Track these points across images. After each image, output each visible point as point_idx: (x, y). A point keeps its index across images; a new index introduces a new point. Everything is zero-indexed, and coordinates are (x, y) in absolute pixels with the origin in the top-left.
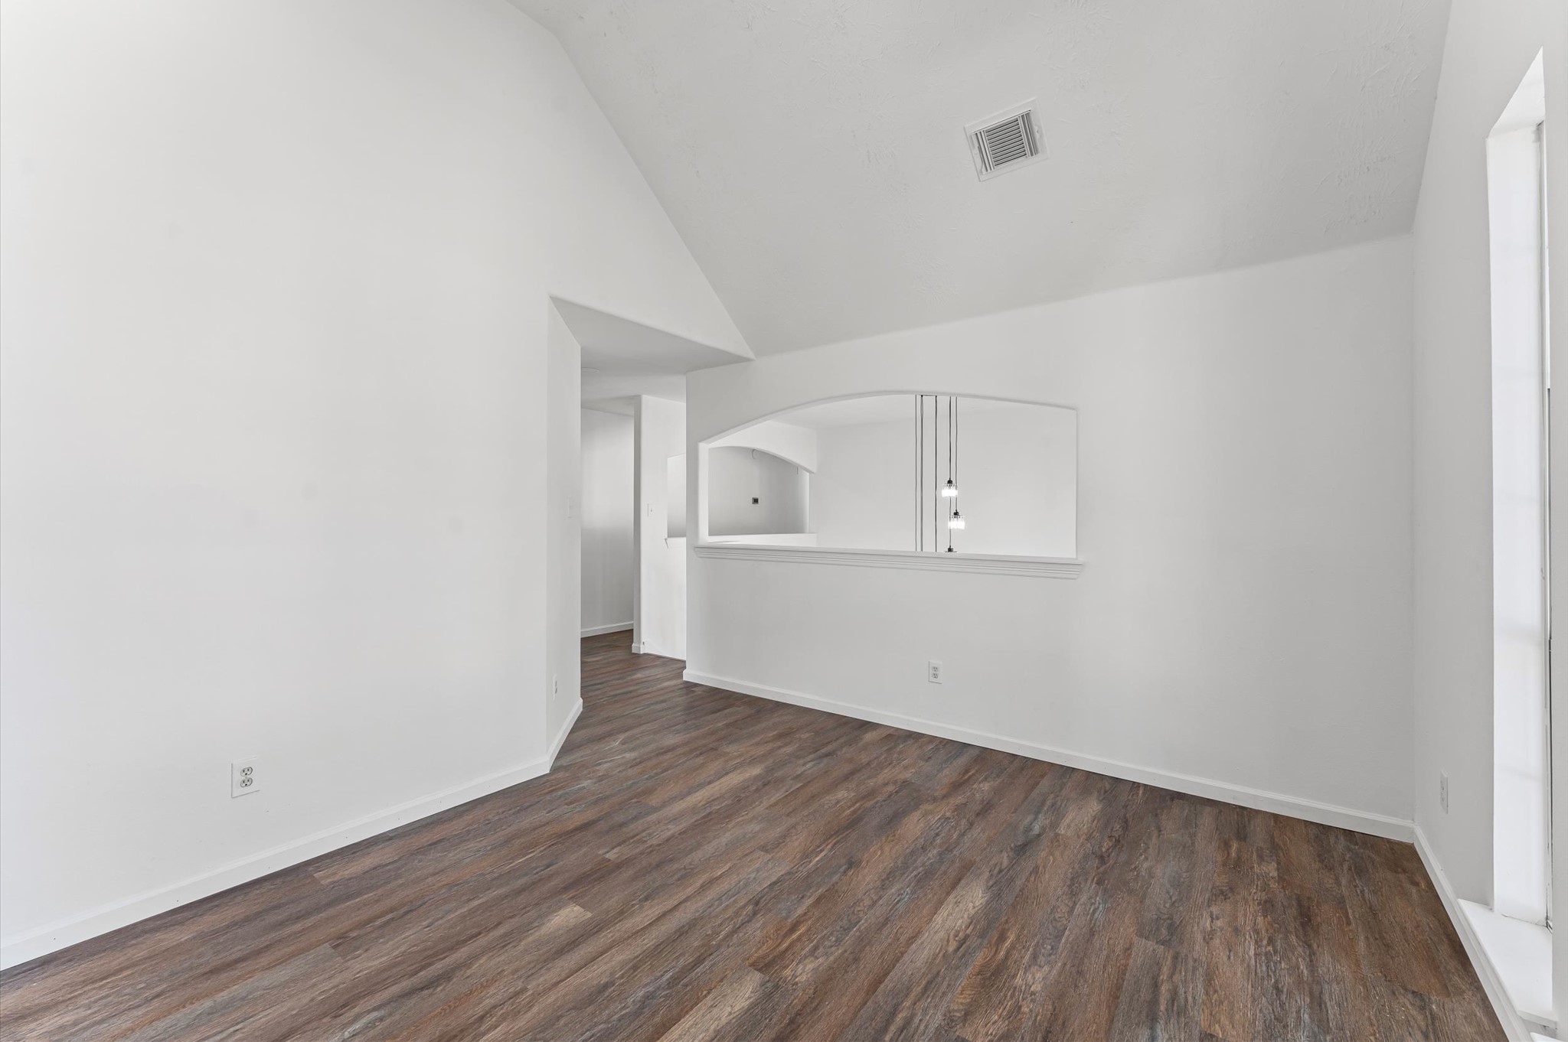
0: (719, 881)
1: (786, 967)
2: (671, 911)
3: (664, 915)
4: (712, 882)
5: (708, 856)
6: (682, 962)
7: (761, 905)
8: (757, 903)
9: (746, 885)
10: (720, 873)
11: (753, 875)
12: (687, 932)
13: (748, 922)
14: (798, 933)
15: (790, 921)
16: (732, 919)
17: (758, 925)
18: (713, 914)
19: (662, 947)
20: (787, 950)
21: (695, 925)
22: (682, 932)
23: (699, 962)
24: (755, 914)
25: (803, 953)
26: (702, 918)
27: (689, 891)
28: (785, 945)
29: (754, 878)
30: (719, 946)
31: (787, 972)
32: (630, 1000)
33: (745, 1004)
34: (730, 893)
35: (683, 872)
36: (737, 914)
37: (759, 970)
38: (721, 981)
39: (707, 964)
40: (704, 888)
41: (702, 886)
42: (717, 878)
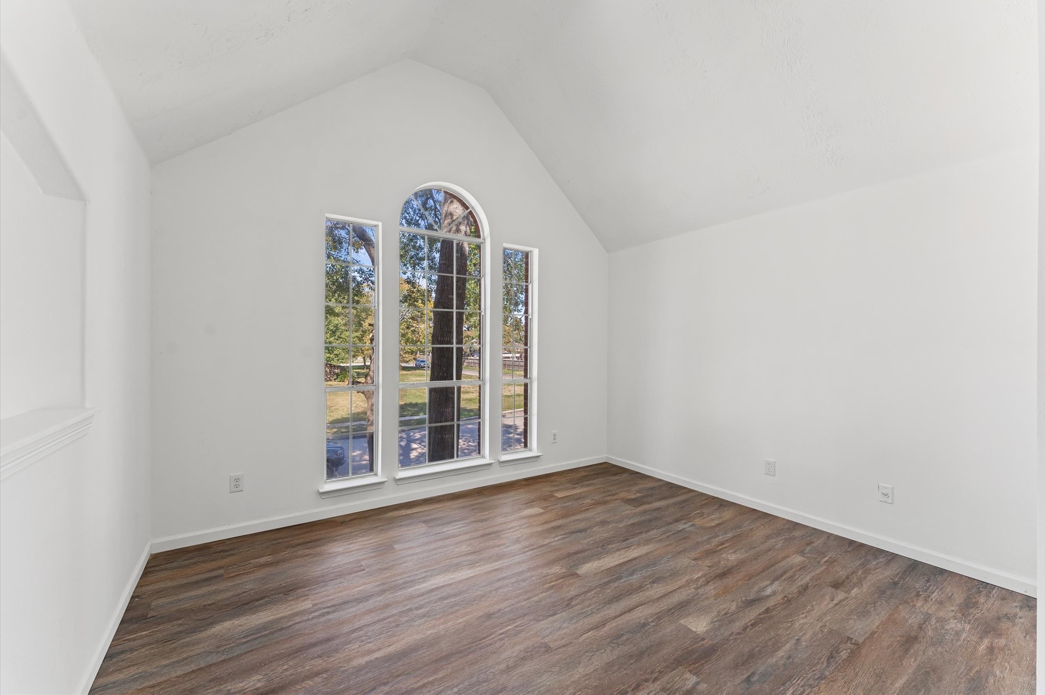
0: (591, 626)
1: (564, 572)
2: (625, 613)
3: (630, 610)
4: (596, 627)
5: (597, 653)
6: (616, 585)
7: (566, 603)
8: (567, 605)
9: (572, 618)
10: (590, 633)
11: (565, 625)
12: (614, 598)
13: (577, 596)
14: (551, 584)
15: (552, 591)
16: (586, 599)
17: (572, 593)
18: (598, 604)
19: (628, 593)
20: (560, 579)
21: (609, 601)
22: (617, 598)
23: (607, 583)
24: (571, 599)
25: (552, 576)
26: (605, 603)
27: (613, 624)
28: (560, 581)
29: (564, 622)
30: (596, 587)
31: (563, 571)
32: (639, 575)
33: (587, 565)
34: (584, 615)
35: (620, 641)
36: (583, 601)
37: (577, 574)
38: (596, 574)
39: (602, 581)
40: (603, 624)
41: (604, 625)
42: (592, 629)
